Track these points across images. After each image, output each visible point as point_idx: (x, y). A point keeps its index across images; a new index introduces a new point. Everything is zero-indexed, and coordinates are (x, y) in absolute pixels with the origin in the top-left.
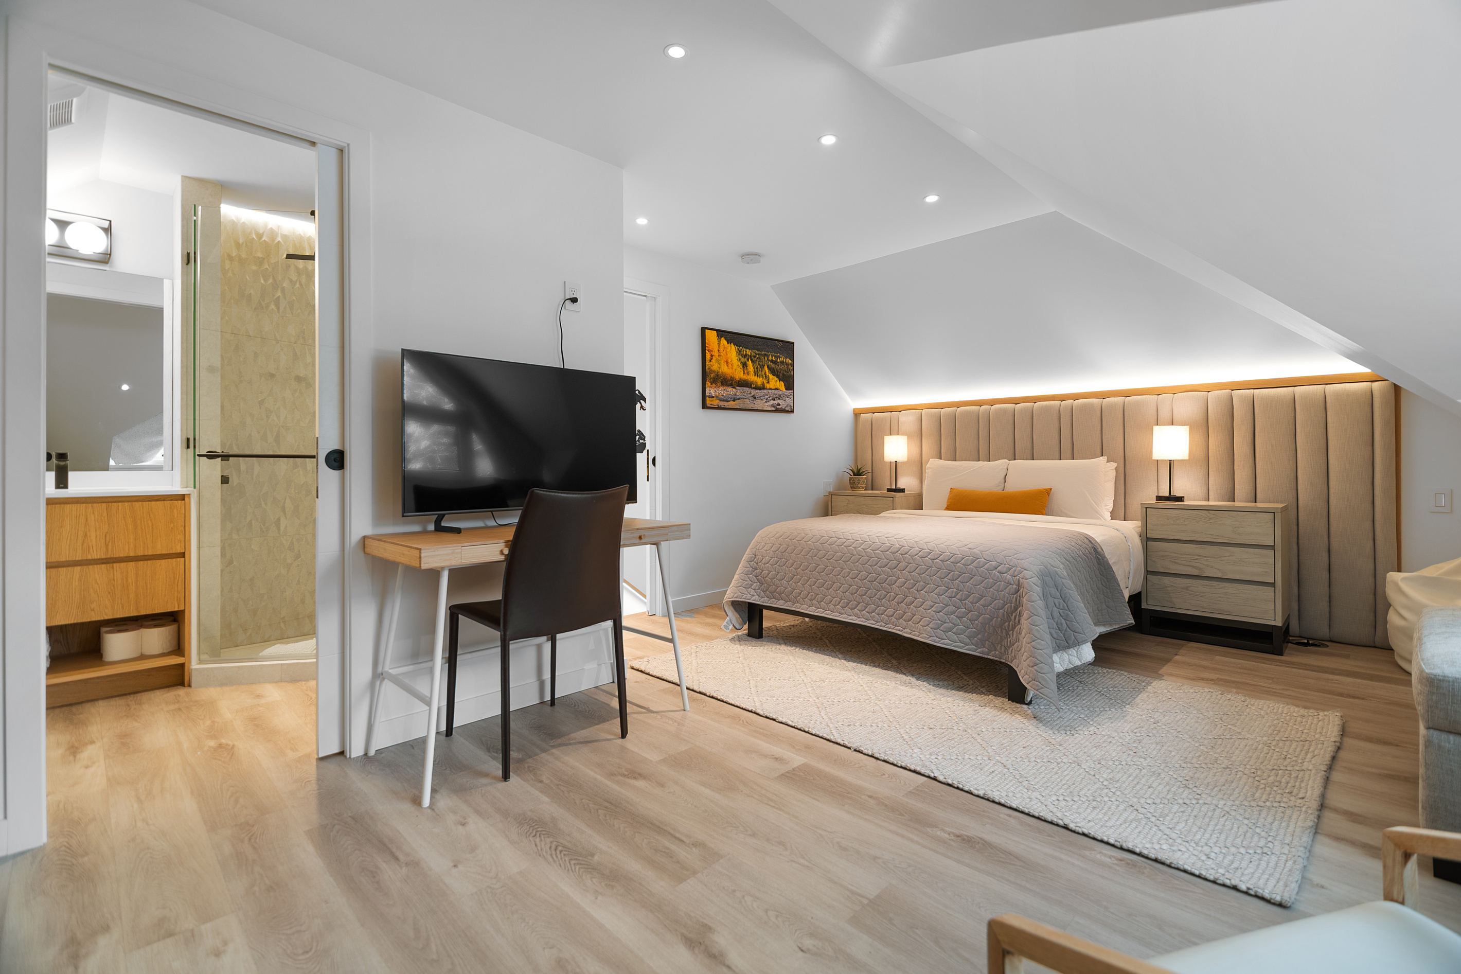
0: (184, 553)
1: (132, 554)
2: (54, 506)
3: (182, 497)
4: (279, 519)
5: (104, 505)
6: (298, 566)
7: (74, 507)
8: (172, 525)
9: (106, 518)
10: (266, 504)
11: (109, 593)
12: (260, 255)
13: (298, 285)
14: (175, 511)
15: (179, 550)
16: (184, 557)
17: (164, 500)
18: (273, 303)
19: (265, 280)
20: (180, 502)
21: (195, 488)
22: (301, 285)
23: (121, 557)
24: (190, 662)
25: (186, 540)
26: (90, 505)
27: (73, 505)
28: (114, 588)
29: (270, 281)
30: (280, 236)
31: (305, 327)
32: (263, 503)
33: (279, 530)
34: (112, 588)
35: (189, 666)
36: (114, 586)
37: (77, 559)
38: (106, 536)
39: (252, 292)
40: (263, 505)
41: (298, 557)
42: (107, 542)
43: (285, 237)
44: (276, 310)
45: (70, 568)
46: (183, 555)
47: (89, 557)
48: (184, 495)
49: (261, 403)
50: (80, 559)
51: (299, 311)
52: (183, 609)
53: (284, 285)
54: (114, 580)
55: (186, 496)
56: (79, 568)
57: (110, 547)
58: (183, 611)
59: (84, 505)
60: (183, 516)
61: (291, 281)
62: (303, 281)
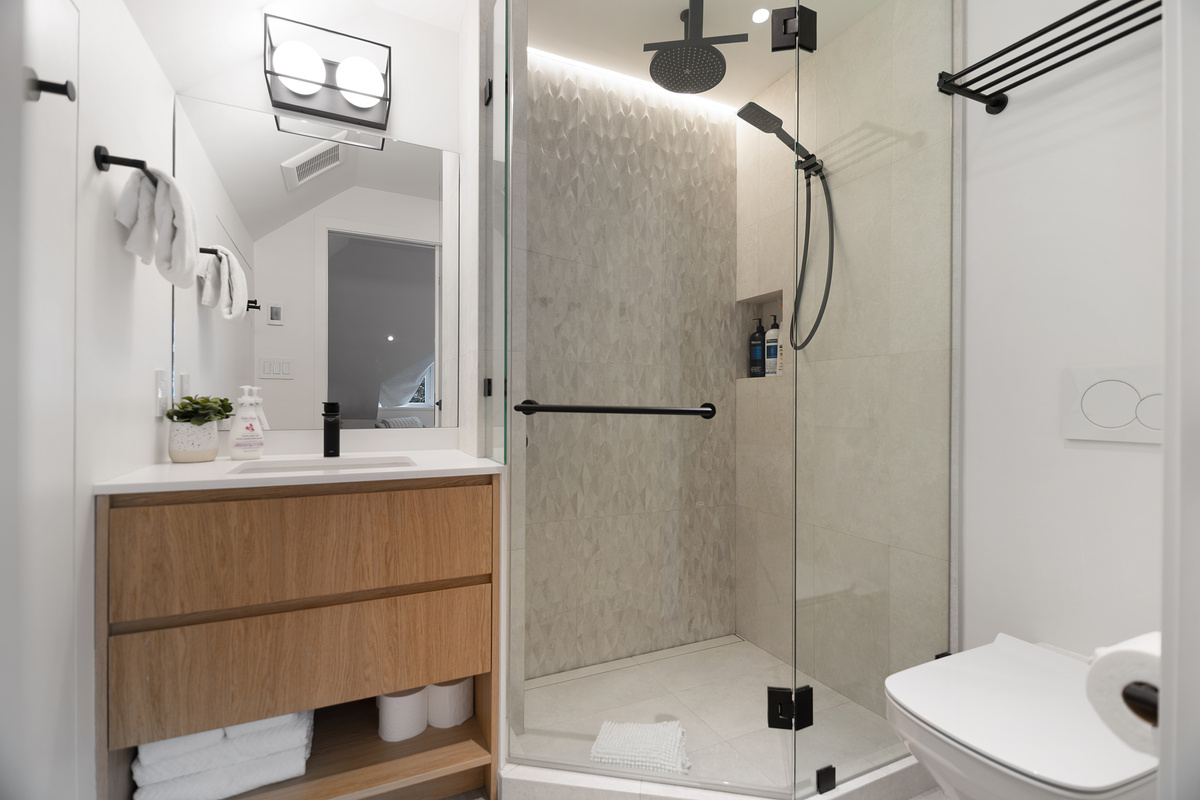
0: (490, 575)
1: (422, 580)
2: (315, 498)
3: (489, 480)
4: (576, 495)
5: (384, 494)
6: (597, 562)
7: (344, 498)
8: (476, 528)
9: (387, 517)
10: (561, 474)
11: (390, 648)
12: (556, 118)
13: (598, 162)
14: (480, 503)
15: (485, 570)
16: (491, 582)
17: (464, 485)
18: (570, 187)
19: (561, 155)
20: (486, 486)
21: (505, 463)
22: (601, 161)
23: (407, 586)
24: (497, 761)
25: (493, 554)
26: (365, 495)
27: (342, 496)
28: (397, 639)
29: (568, 155)
30: (578, 90)
31: (605, 222)
32: (558, 472)
33: (576, 511)
34: (395, 639)
35: (496, 769)
36: (396, 635)
37: (346, 591)
38: (386, 548)
39: (547, 171)
40: (559, 476)
41: (596, 549)
42: (388, 558)
43: (584, 92)
44: (573, 197)
45: (336, 607)
46: (488, 579)
47: (364, 587)
48: (491, 476)
49: (557, 329)
50: (350, 591)
51: (600, 198)
52: (489, 671)
53: (583, 162)
54: (397, 625)
55: (494, 477)
56: (349, 605)
57: (392, 568)
58: (489, 675)
59: (357, 495)
60: (490, 511)
61: (591, 155)
62: (604, 155)
